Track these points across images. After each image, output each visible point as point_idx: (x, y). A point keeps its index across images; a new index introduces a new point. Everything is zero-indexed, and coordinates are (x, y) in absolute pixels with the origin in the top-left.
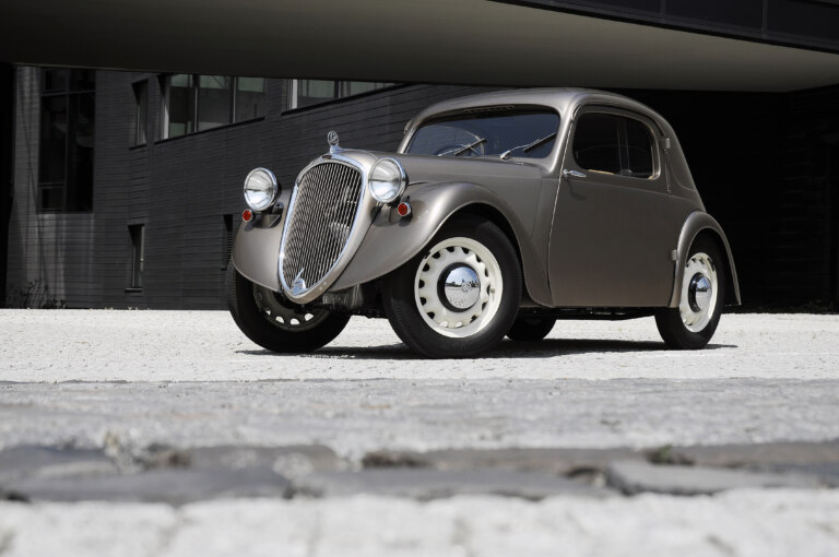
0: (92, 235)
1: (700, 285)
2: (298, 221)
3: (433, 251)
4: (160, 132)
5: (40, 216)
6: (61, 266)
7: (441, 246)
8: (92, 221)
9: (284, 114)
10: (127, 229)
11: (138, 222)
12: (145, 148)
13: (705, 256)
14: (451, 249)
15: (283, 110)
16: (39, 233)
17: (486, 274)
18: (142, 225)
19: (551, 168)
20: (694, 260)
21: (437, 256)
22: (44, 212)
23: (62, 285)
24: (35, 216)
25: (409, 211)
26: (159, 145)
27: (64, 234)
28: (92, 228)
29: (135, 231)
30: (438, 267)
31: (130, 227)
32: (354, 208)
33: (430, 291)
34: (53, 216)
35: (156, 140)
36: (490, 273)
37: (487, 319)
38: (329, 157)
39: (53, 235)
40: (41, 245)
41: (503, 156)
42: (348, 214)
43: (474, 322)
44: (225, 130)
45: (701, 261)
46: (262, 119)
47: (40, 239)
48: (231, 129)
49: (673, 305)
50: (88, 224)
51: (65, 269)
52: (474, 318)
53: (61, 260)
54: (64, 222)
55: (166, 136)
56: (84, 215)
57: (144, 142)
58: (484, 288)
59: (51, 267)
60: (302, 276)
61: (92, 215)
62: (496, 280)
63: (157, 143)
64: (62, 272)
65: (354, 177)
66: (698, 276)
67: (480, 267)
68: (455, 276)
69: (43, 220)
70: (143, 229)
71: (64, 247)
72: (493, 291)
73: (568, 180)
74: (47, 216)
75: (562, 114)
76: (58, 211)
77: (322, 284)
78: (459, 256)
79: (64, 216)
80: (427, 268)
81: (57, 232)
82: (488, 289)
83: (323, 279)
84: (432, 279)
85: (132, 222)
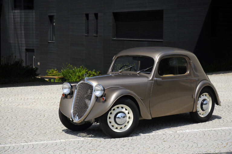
0: (34, 19)
1: (205, 102)
2: (77, 97)
3: (113, 109)
5: (14, 11)
6: (23, 32)
7: (115, 107)
8: (34, 14)
10: (48, 17)
11: (52, 14)
13: (207, 94)
14: (118, 108)
16: (13, 18)
17: (129, 113)
18: (54, 15)
19: (151, 78)
20: (203, 95)
21: (114, 110)
22: (15, 9)
23: (24, 40)
24: (12, 11)
25: (105, 99)
27: (23, 19)
28: (34, 16)
29: (51, 18)
30: (114, 113)
31: (49, 16)
32: (91, 96)
33: (112, 120)
34: (19, 11)
36: (130, 113)
37: (129, 126)
38: (84, 81)
39: (19, 19)
40: (14, 23)
41: (138, 72)
42: (90, 98)
43: (125, 127)
45: (206, 95)
47: (14, 21)
49: (194, 111)
50: (32, 15)
51: (24, 33)
52: (125, 126)
53: (23, 29)
54: (23, 14)
56: (31, 11)
58: (128, 118)
59: (19, 32)
60: (77, 116)
61: (34, 11)
62: (131, 115)
64: (23, 34)
65: (91, 87)
66: (204, 100)
67: (126, 112)
68: (119, 115)
69: (15, 13)
70: (54, 17)
71: (23, 24)
72: (131, 118)
73: (156, 81)
74: (16, 11)
75: (155, 60)
76: (20, 9)
77: (82, 118)
78: (120, 110)
79: (23, 11)
80: (111, 113)
81: (21, 18)
82: (129, 118)
83: (83, 117)
84: (112, 116)
85: (50, 14)
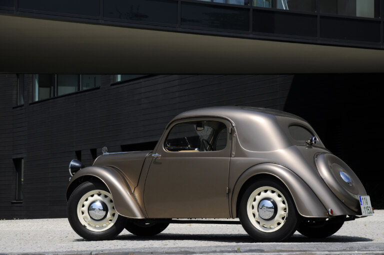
4: (33, 96)
9: (112, 85)
10: (12, 161)
11: (19, 156)
12: (23, 108)
15: (112, 83)
18: (23, 158)
26: (32, 106)
29: (17, 162)
31: (14, 160)
35: (30, 102)
44: (75, 96)
46: (98, 88)
48: (79, 95)
55: (37, 100)
57: (22, 103)
63: (30, 104)
70: (23, 161)
85: (15, 157)
